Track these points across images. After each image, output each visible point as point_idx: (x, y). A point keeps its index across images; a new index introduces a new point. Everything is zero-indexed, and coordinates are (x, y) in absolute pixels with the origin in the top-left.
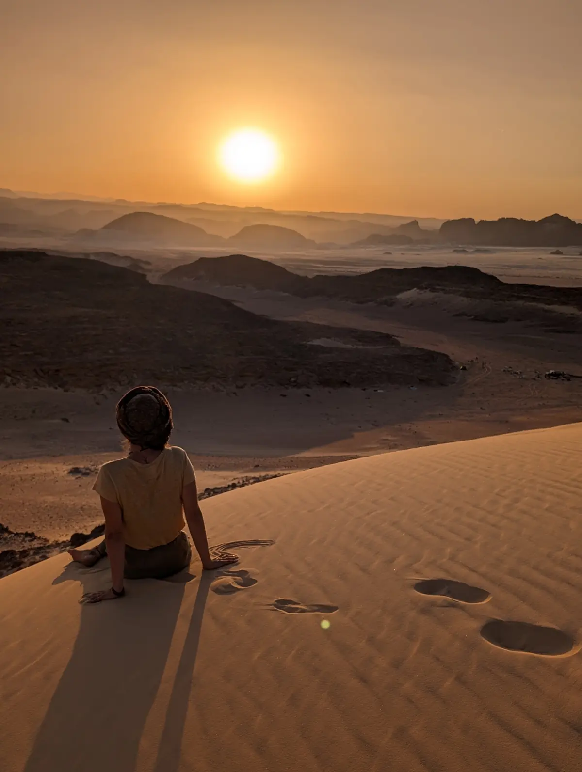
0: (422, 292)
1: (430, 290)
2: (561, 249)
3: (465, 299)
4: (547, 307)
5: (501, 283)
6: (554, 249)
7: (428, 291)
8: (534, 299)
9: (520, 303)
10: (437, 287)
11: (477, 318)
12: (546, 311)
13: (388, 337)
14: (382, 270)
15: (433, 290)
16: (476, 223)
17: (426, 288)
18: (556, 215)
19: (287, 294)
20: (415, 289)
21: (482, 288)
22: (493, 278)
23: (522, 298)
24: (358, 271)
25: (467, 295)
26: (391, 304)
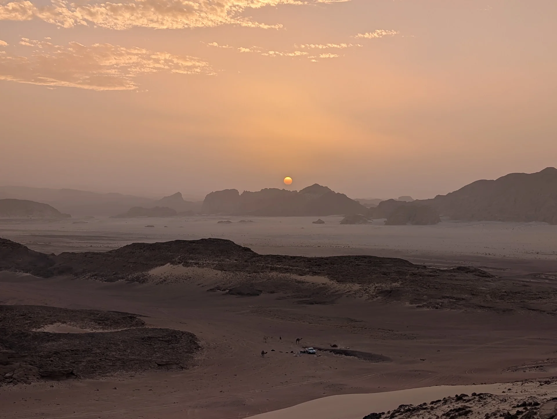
0: (175, 266)
1: (183, 265)
2: (322, 218)
3: (219, 272)
4: (299, 278)
5: (255, 255)
6: (316, 219)
7: (181, 265)
8: (287, 270)
9: (274, 274)
10: (190, 261)
11: (231, 292)
12: (299, 282)
13: (132, 317)
14: (134, 244)
15: (186, 265)
16: (240, 194)
17: (179, 263)
18: (316, 185)
19: (28, 274)
20: (169, 264)
21: (236, 260)
22: (247, 250)
23: (276, 269)
24: (113, 246)
25: (221, 268)
26: (142, 280)
